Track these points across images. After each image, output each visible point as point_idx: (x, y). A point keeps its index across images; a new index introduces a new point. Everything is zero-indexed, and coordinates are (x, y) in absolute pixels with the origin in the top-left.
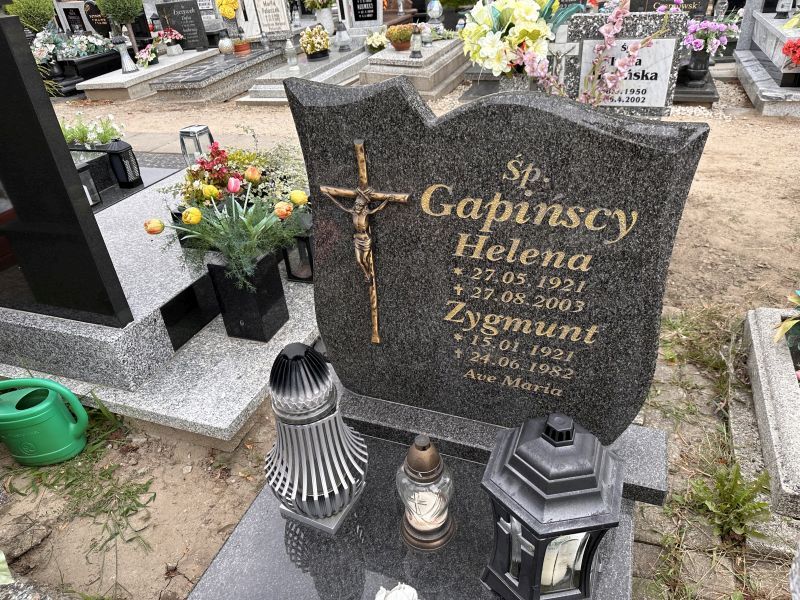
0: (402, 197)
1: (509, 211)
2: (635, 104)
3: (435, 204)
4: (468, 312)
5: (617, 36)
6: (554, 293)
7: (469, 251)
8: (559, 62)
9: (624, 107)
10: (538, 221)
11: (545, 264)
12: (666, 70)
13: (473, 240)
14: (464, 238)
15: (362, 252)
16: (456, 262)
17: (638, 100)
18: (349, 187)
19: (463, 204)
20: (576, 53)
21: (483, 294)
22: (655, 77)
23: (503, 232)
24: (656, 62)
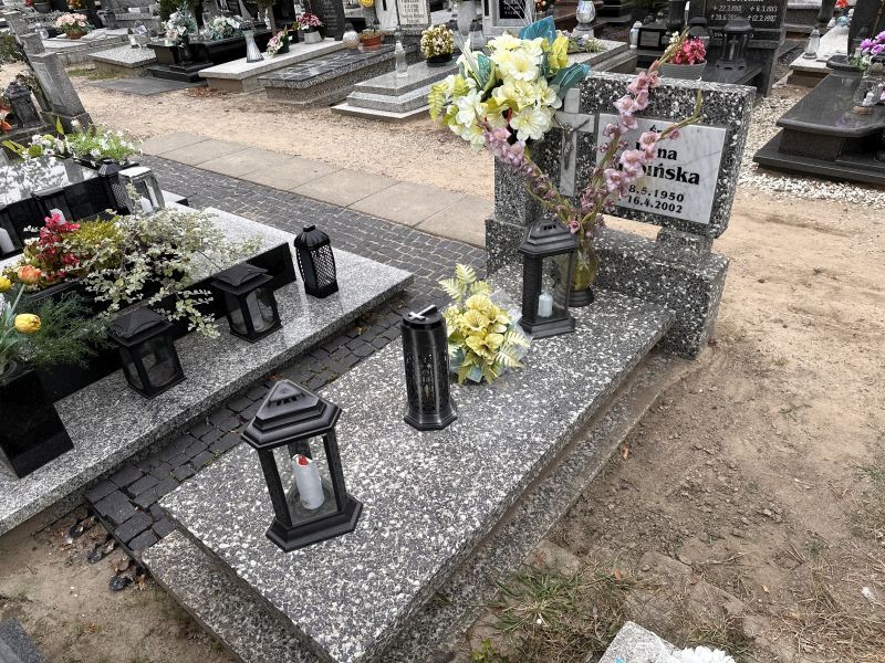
2: (667, 213)
5: (637, 114)
8: (569, 139)
9: (655, 215)
12: (711, 173)
17: (672, 208)
20: (590, 128)
22: (696, 179)
24: (698, 158)
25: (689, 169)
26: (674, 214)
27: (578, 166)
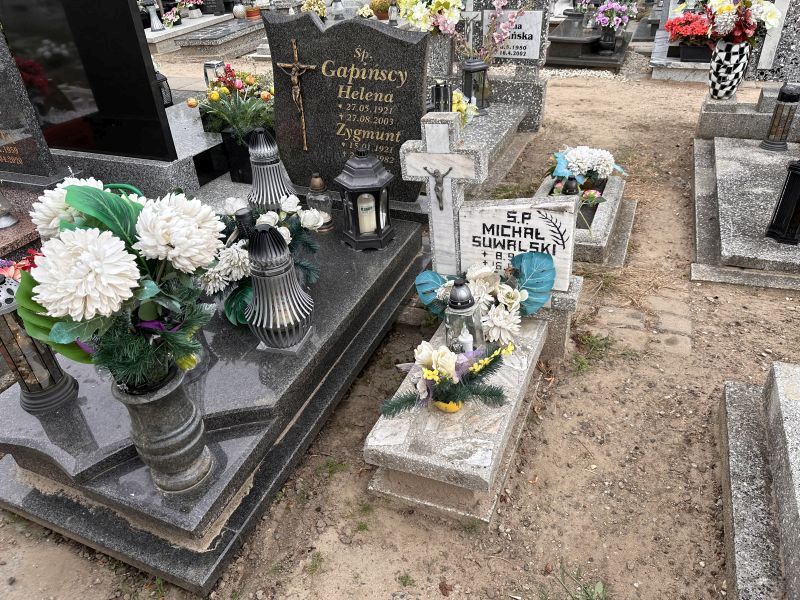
0: (313, 67)
1: (358, 73)
2: (519, 57)
3: (328, 71)
4: (347, 129)
6: (381, 115)
7: (344, 94)
8: (468, 25)
9: (513, 59)
10: (370, 77)
11: (375, 100)
12: (538, 33)
13: (345, 89)
14: (341, 88)
15: (296, 95)
16: (339, 101)
17: (521, 54)
18: (290, 63)
19: (339, 70)
20: (479, 19)
21: (352, 118)
22: (531, 37)
23: (357, 84)
24: (531, 27)
25: (527, 33)
26: (522, 57)
27: (473, 39)
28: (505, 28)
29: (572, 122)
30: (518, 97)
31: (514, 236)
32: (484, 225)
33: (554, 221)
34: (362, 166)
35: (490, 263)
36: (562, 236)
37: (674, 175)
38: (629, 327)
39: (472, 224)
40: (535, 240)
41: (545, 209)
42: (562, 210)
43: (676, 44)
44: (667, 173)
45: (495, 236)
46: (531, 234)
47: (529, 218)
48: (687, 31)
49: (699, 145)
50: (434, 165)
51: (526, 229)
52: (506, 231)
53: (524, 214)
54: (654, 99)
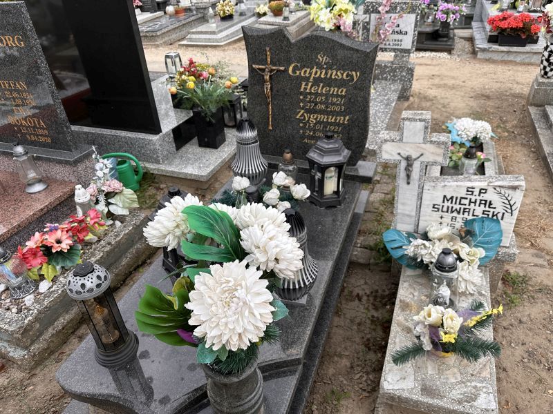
0: (282, 68)
1: (319, 73)
2: (396, 47)
3: (294, 71)
4: (305, 114)
5: (387, 12)
6: (334, 104)
7: (305, 89)
8: (359, 24)
9: (392, 49)
10: (328, 76)
11: (331, 93)
12: (412, 30)
13: (307, 85)
14: (304, 84)
15: (267, 90)
16: (301, 93)
17: (398, 45)
18: (263, 65)
19: (303, 71)
20: (367, 20)
21: (310, 106)
22: (406, 33)
23: (317, 81)
24: (406, 26)
25: (404, 30)
26: (399, 47)
27: (362, 35)
28: (389, 27)
29: (432, 93)
30: (395, 76)
31: (469, 205)
32: (445, 197)
33: (506, 195)
34: (331, 146)
35: (445, 224)
36: (511, 206)
37: (518, 134)
38: (536, 265)
39: (433, 195)
40: (487, 209)
41: (500, 186)
42: (514, 188)
43: (495, 34)
44: (513, 132)
45: (453, 205)
46: (485, 204)
47: (485, 193)
48: (504, 25)
49: (533, 111)
50: (407, 151)
51: (481, 200)
52: (463, 201)
53: (481, 190)
54: (485, 74)
